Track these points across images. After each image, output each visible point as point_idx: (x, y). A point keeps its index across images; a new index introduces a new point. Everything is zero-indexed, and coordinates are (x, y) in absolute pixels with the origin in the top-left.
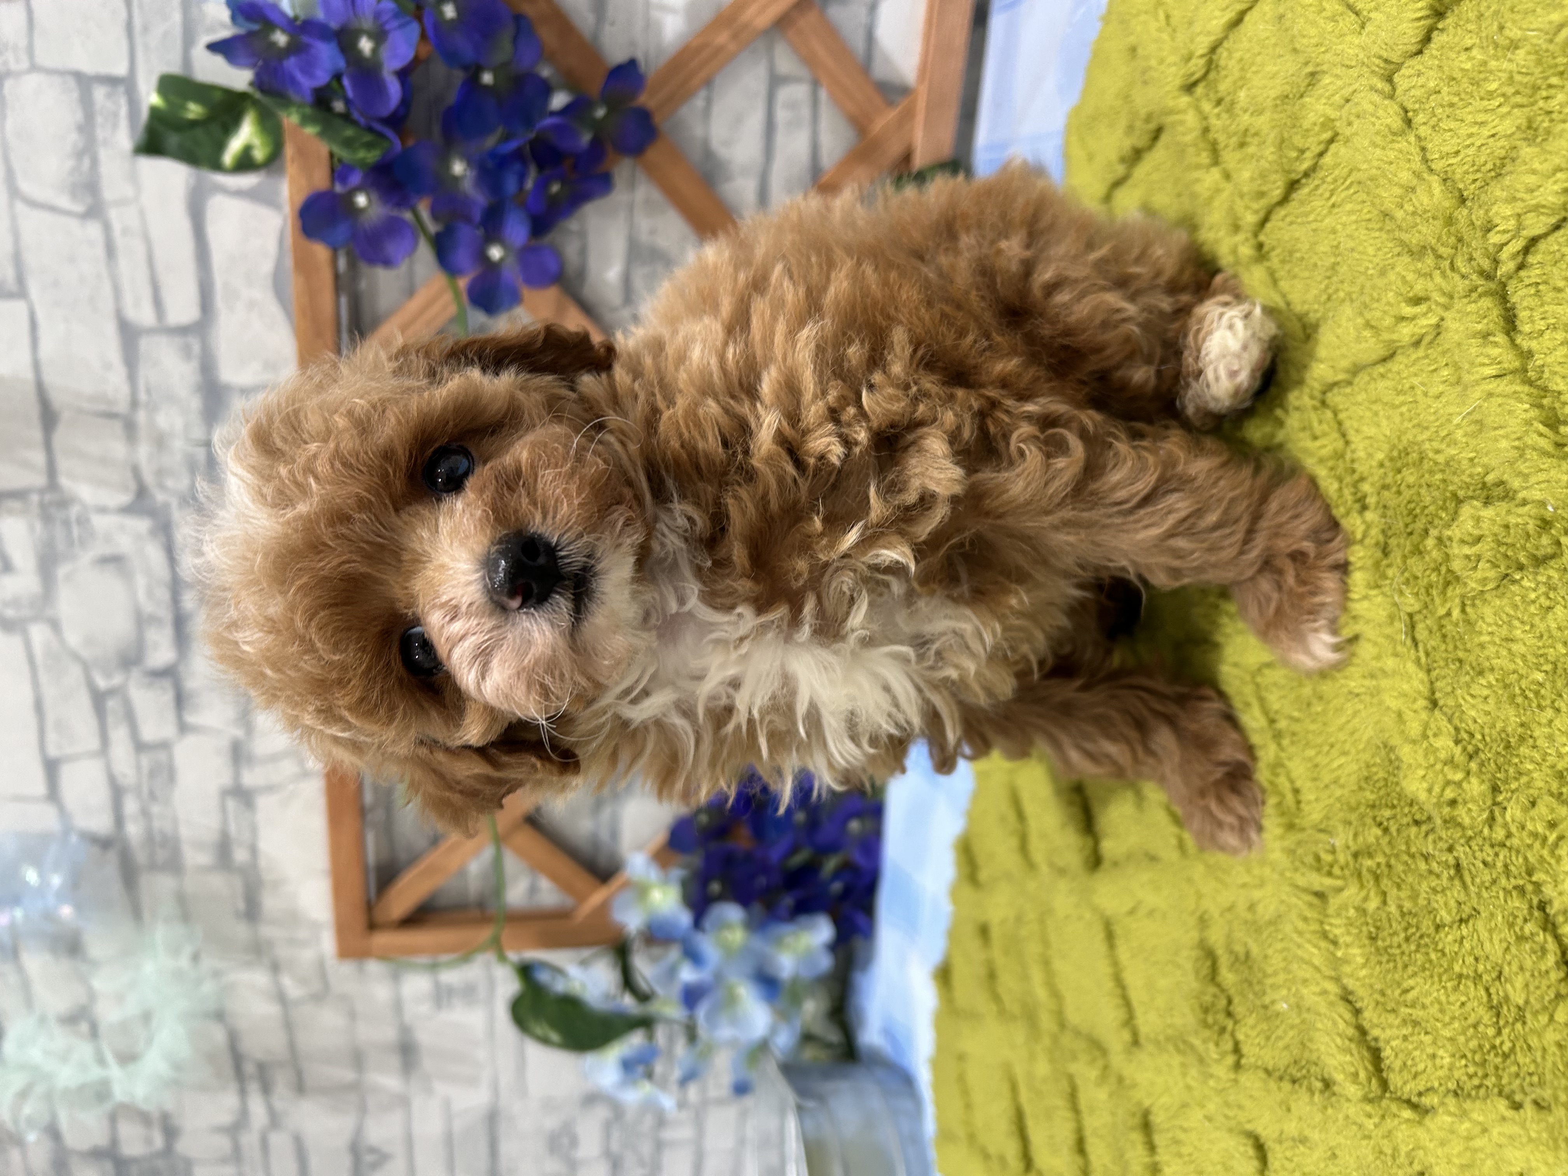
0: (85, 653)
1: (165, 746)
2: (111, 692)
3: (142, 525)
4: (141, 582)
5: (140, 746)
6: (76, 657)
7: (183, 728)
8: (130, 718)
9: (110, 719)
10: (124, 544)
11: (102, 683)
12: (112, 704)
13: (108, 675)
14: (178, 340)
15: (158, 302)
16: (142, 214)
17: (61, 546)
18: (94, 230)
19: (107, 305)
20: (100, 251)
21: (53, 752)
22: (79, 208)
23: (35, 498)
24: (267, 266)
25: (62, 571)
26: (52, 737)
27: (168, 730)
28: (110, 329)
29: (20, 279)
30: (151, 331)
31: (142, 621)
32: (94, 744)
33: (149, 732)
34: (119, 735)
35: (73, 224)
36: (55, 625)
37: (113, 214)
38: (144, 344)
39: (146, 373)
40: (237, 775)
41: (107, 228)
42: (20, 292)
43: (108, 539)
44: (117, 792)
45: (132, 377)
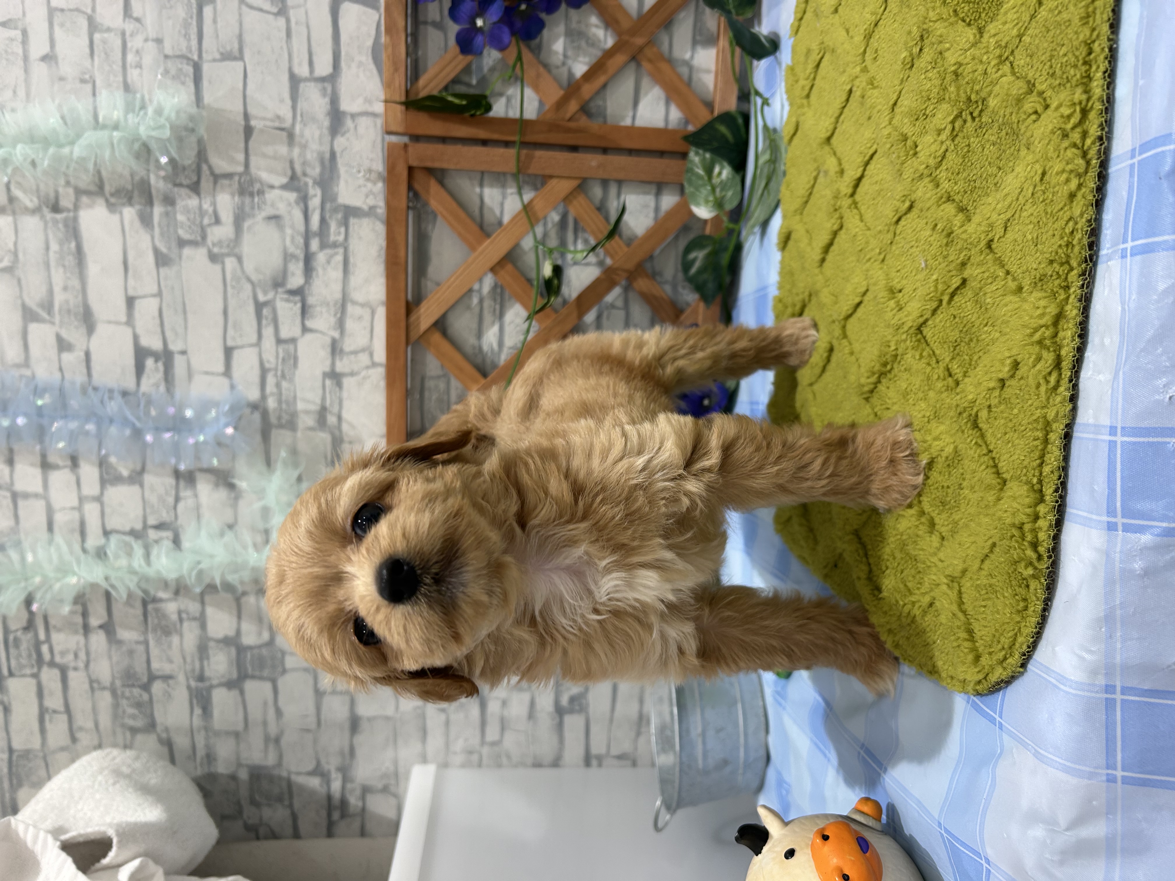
0: (254, 277)
1: (293, 341)
2: (266, 304)
3: (292, 196)
4: (289, 231)
5: (279, 341)
6: (249, 280)
7: (305, 330)
8: (275, 322)
9: (264, 322)
10: (282, 208)
11: (261, 298)
12: (265, 311)
13: (265, 293)
14: (320, 85)
15: (311, 63)
16: (306, 13)
17: (247, 209)
18: (281, 22)
19: (285, 65)
20: (283, 34)
21: (230, 343)
22: (275, 10)
23: (236, 178)
24: (370, 43)
25: (246, 225)
26: (231, 332)
27: (296, 331)
28: (285, 78)
29: (241, 50)
30: (306, 80)
31: (287, 257)
32: (254, 338)
33: (285, 333)
34: (268, 332)
35: (271, 17)
36: (240, 259)
37: (292, 13)
38: (302, 85)
39: (302, 105)
40: (333, 364)
41: (288, 21)
42: (241, 57)
43: (273, 205)
44: (264, 372)
45: (294, 108)
